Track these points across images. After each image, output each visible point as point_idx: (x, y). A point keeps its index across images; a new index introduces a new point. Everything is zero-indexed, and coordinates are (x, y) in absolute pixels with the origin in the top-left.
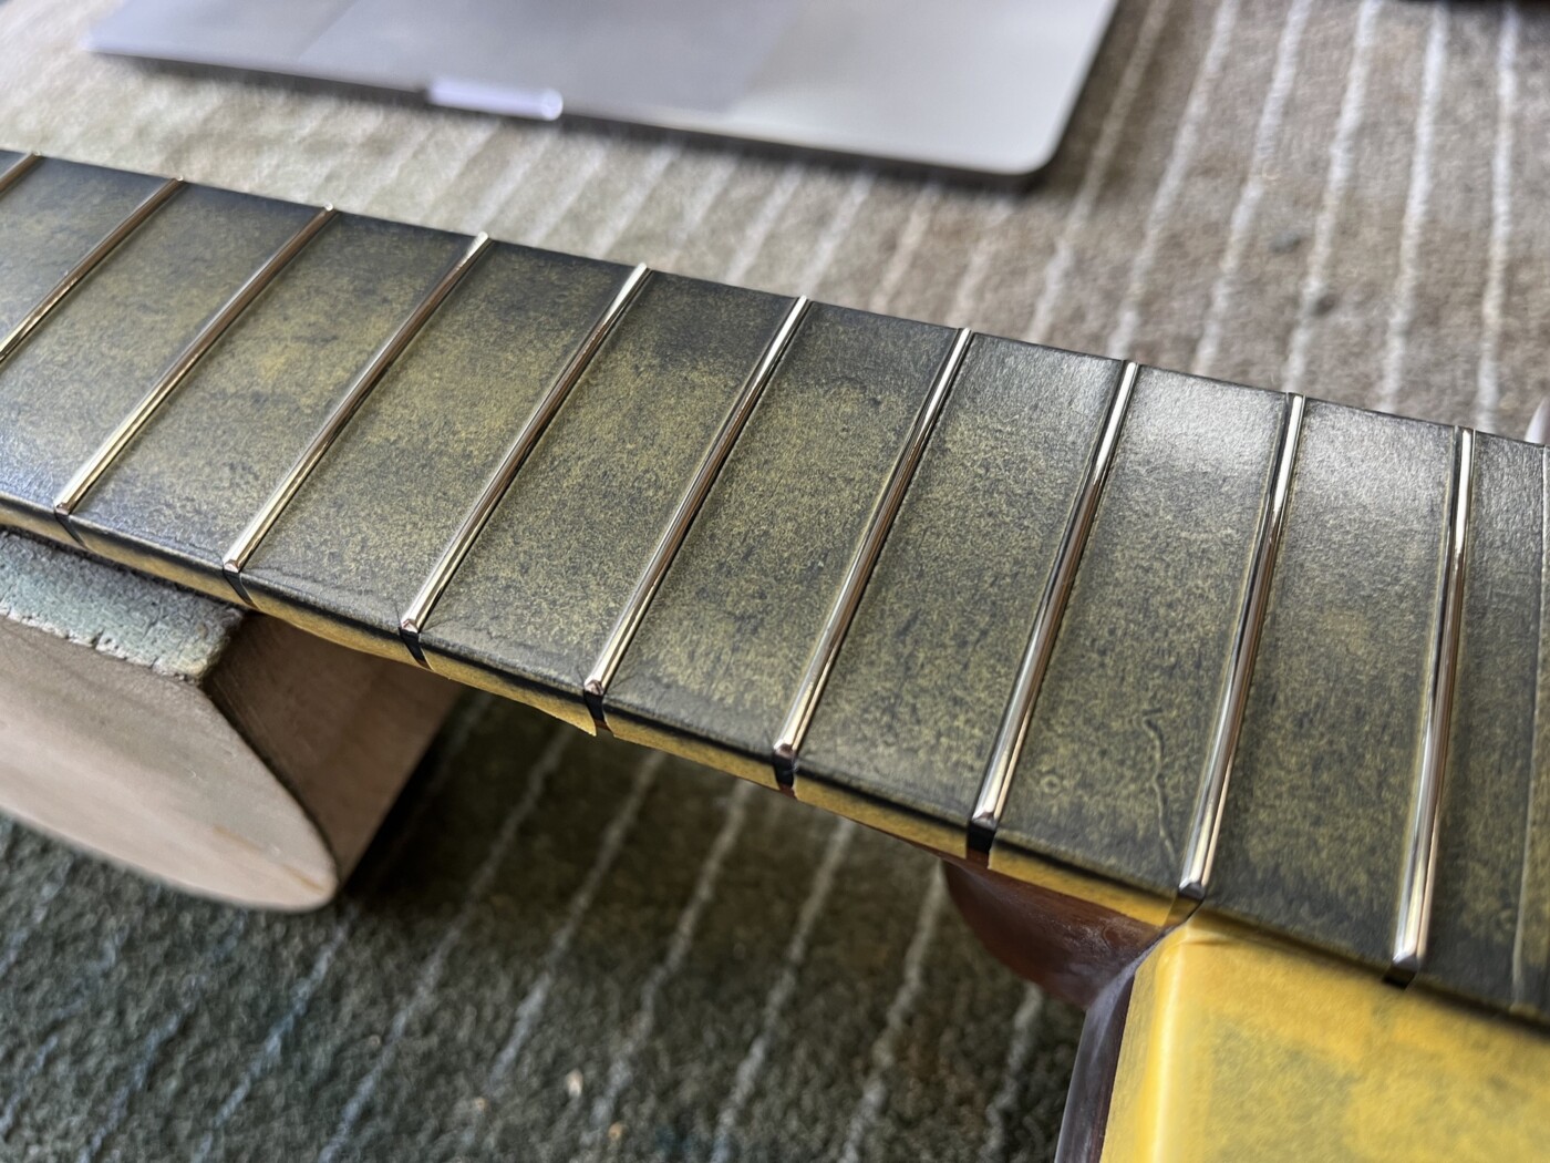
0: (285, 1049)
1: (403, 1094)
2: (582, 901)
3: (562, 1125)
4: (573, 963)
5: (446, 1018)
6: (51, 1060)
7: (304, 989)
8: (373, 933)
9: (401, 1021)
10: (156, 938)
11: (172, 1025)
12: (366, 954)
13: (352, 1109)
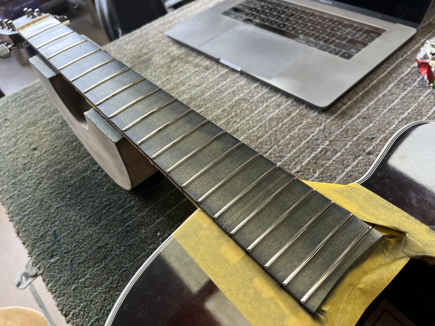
1: (134, 225)
2: (174, 208)
3: (154, 239)
4: (168, 217)
5: (146, 217)
6: (90, 201)
8: (141, 201)
10: (112, 190)
12: (139, 203)
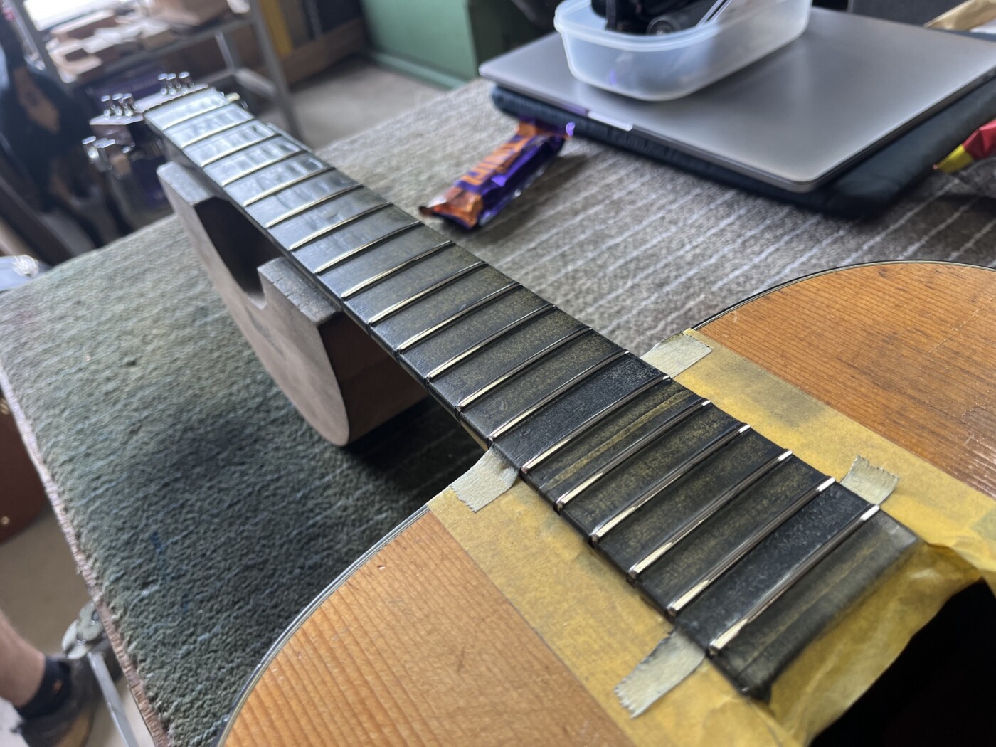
0: (301, 498)
7: (317, 483)
9: (340, 503)
11: (276, 476)
13: (311, 522)
